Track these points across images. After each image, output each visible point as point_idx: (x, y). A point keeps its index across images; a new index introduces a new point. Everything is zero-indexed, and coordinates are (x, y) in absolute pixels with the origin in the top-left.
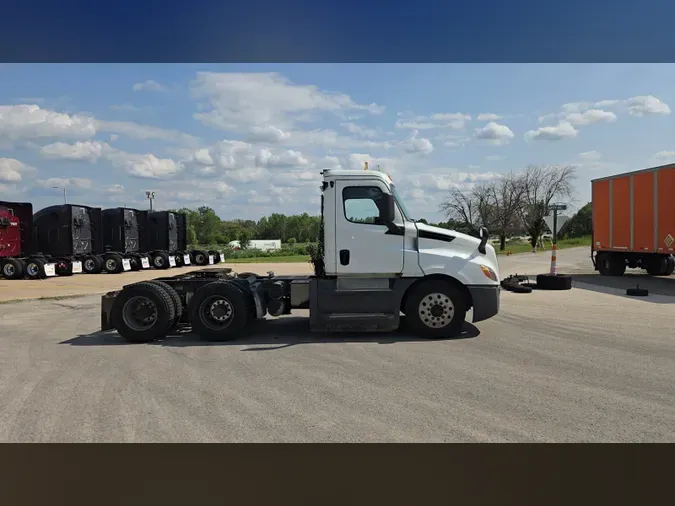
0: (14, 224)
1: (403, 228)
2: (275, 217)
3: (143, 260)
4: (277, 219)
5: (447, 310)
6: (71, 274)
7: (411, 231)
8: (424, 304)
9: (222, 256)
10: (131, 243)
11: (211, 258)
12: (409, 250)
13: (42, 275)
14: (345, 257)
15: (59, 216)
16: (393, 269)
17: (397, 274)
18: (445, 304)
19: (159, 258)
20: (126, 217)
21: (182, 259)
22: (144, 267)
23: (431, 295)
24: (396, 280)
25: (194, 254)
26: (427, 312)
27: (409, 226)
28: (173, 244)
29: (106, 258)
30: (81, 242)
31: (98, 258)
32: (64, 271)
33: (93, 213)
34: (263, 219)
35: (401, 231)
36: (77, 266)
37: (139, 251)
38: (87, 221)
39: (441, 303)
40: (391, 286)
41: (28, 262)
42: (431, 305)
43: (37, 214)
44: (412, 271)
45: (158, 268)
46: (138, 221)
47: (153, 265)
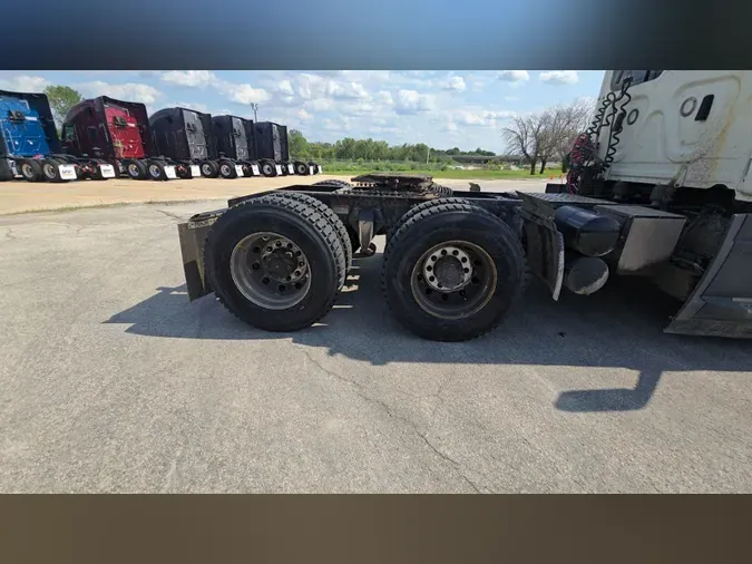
0: (133, 125)
2: (347, 140)
3: (254, 167)
4: (348, 143)
6: (191, 178)
9: (320, 168)
10: (242, 151)
11: (311, 169)
13: (164, 177)
15: (173, 120)
19: (267, 167)
20: (235, 126)
22: (255, 174)
25: (296, 165)
28: (278, 156)
29: (221, 163)
30: (197, 147)
31: (214, 164)
32: (185, 174)
33: (205, 118)
34: (338, 142)
36: (195, 170)
37: (250, 160)
38: (200, 127)
41: (150, 164)
43: (152, 117)
45: (267, 176)
46: (246, 130)
47: (262, 173)
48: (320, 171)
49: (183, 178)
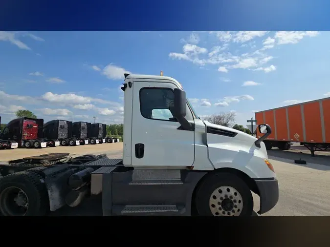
0: (36, 127)
1: (193, 125)
3: (86, 141)
5: (237, 204)
6: (55, 146)
7: (200, 127)
8: (215, 197)
9: (118, 140)
10: (83, 135)
11: (113, 140)
12: (199, 145)
13: (40, 147)
14: (140, 151)
15: (54, 124)
16: (184, 162)
17: (189, 167)
18: (235, 198)
19: (92, 140)
20: (82, 125)
21: (102, 141)
22: (86, 143)
23: (221, 188)
24: (187, 172)
25: (107, 139)
26: (218, 206)
27: (198, 122)
28: (100, 135)
30: (62, 134)
35: (192, 127)
36: (57, 143)
39: (231, 197)
40: (183, 179)
42: (221, 198)
44: (202, 165)
45: (92, 144)
46: (88, 126)
47: (89, 143)
48: (118, 141)
49: (50, 146)
